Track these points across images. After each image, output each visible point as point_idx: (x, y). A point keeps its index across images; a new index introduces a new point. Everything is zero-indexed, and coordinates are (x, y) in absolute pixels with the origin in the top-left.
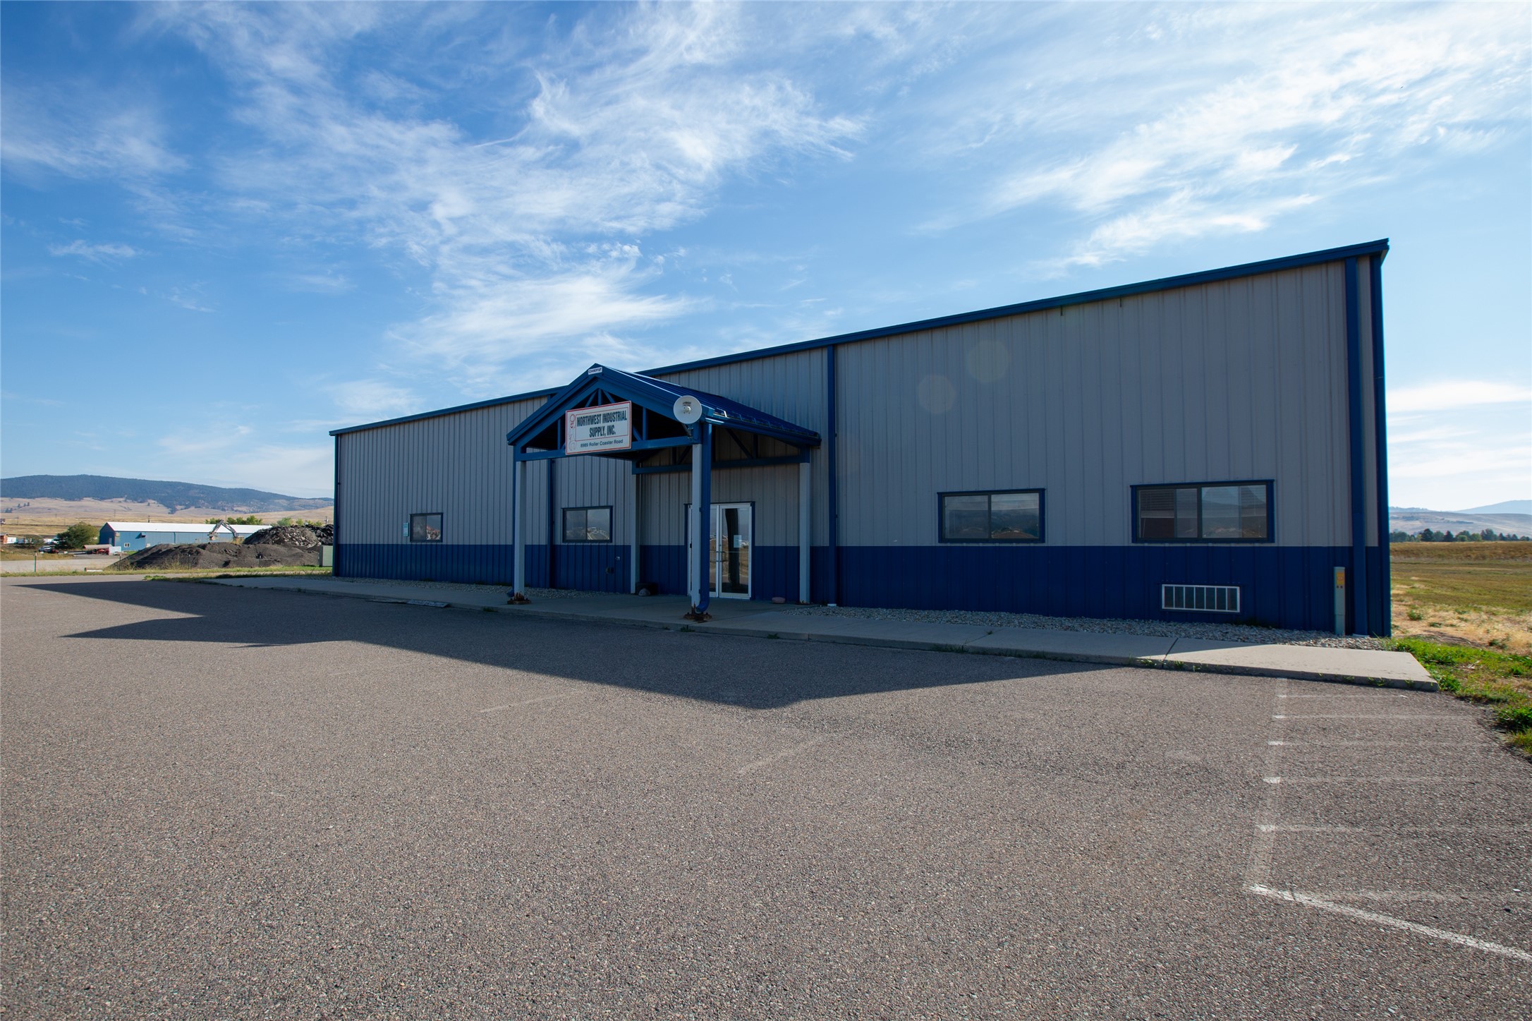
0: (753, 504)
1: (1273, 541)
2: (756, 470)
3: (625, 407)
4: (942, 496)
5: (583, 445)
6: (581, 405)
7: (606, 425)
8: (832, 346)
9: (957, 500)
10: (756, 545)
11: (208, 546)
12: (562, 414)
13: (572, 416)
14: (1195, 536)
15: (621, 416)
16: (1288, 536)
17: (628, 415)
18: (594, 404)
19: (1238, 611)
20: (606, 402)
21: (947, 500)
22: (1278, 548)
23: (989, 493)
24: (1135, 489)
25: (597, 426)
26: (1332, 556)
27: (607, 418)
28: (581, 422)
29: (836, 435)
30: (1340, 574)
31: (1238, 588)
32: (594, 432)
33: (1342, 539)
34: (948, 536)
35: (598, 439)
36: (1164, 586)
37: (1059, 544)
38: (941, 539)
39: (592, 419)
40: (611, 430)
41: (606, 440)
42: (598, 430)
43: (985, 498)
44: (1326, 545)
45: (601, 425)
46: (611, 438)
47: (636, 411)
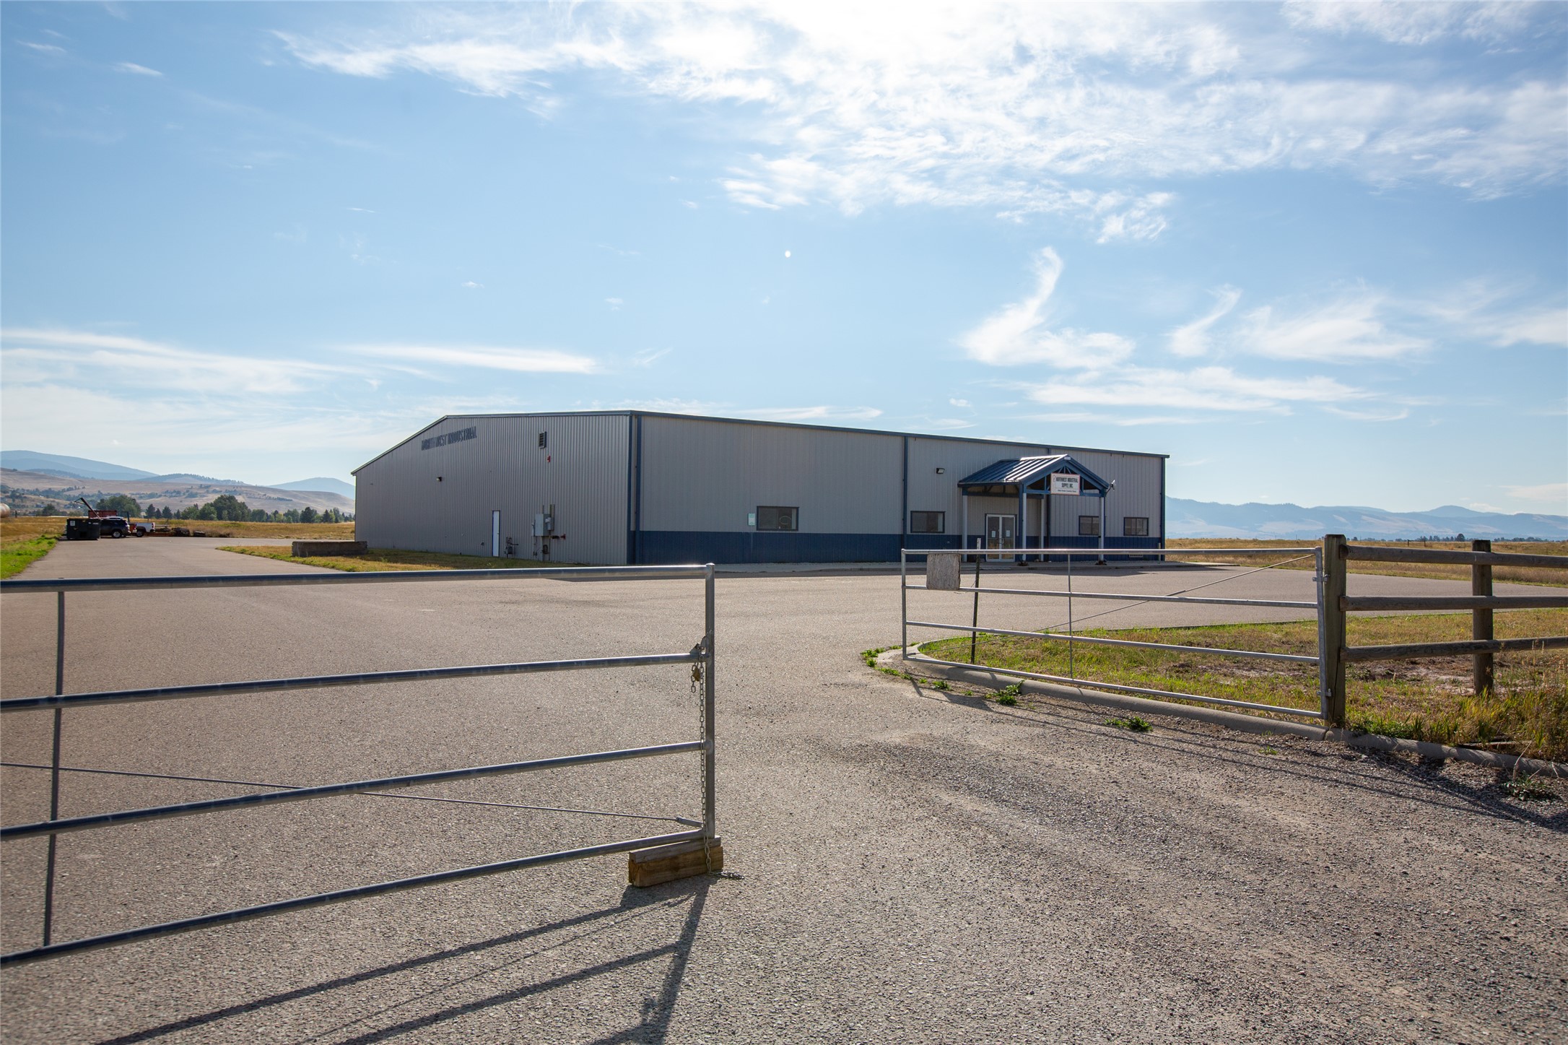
1: (1148, 536)
3: (1077, 477)
4: (1080, 517)
5: (1059, 491)
6: (1057, 472)
7: (1069, 483)
9: (1084, 519)
12: (1048, 474)
13: (1054, 476)
15: (1076, 481)
16: (1151, 535)
17: (1079, 480)
18: (1062, 472)
20: (1067, 473)
21: (1081, 519)
23: (1092, 517)
24: (1124, 518)
25: (1065, 483)
27: (1069, 480)
28: (1058, 479)
32: (1064, 485)
33: (1159, 536)
34: (1081, 533)
35: (1065, 488)
37: (1109, 537)
39: (1063, 479)
40: (1071, 486)
41: (1069, 490)
42: (1066, 485)
43: (1090, 519)
44: (1156, 537)
45: (1067, 482)
46: (1071, 489)
47: (1081, 478)
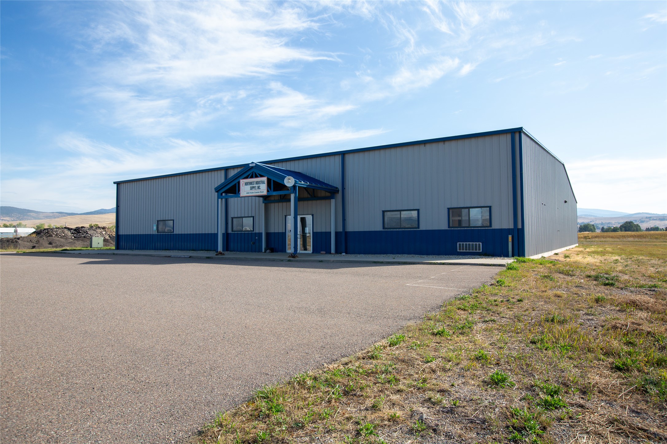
0: (313, 215)
1: (491, 227)
2: (314, 202)
3: (265, 179)
4: (384, 212)
5: (247, 193)
6: (246, 178)
7: (257, 185)
8: (343, 154)
9: (388, 213)
10: (314, 231)
11: (21, 238)
12: (238, 180)
13: (242, 182)
14: (468, 225)
15: (263, 182)
16: (496, 225)
17: (266, 182)
18: (252, 177)
19: (481, 251)
20: (256, 177)
21: (386, 213)
22: (493, 229)
23: (400, 211)
24: (449, 209)
25: (253, 186)
26: (509, 231)
27: (257, 183)
28: (246, 184)
29: (345, 189)
30: (510, 237)
31: (481, 243)
32: (252, 188)
33: (511, 226)
34: (386, 226)
35: (253, 191)
36: (458, 243)
37: (424, 229)
38: (384, 228)
39: (251, 183)
40: (259, 188)
41: (257, 191)
42: (254, 187)
43: (399, 213)
44: (507, 228)
45: (255, 185)
46: (259, 191)
47: (269, 181)
